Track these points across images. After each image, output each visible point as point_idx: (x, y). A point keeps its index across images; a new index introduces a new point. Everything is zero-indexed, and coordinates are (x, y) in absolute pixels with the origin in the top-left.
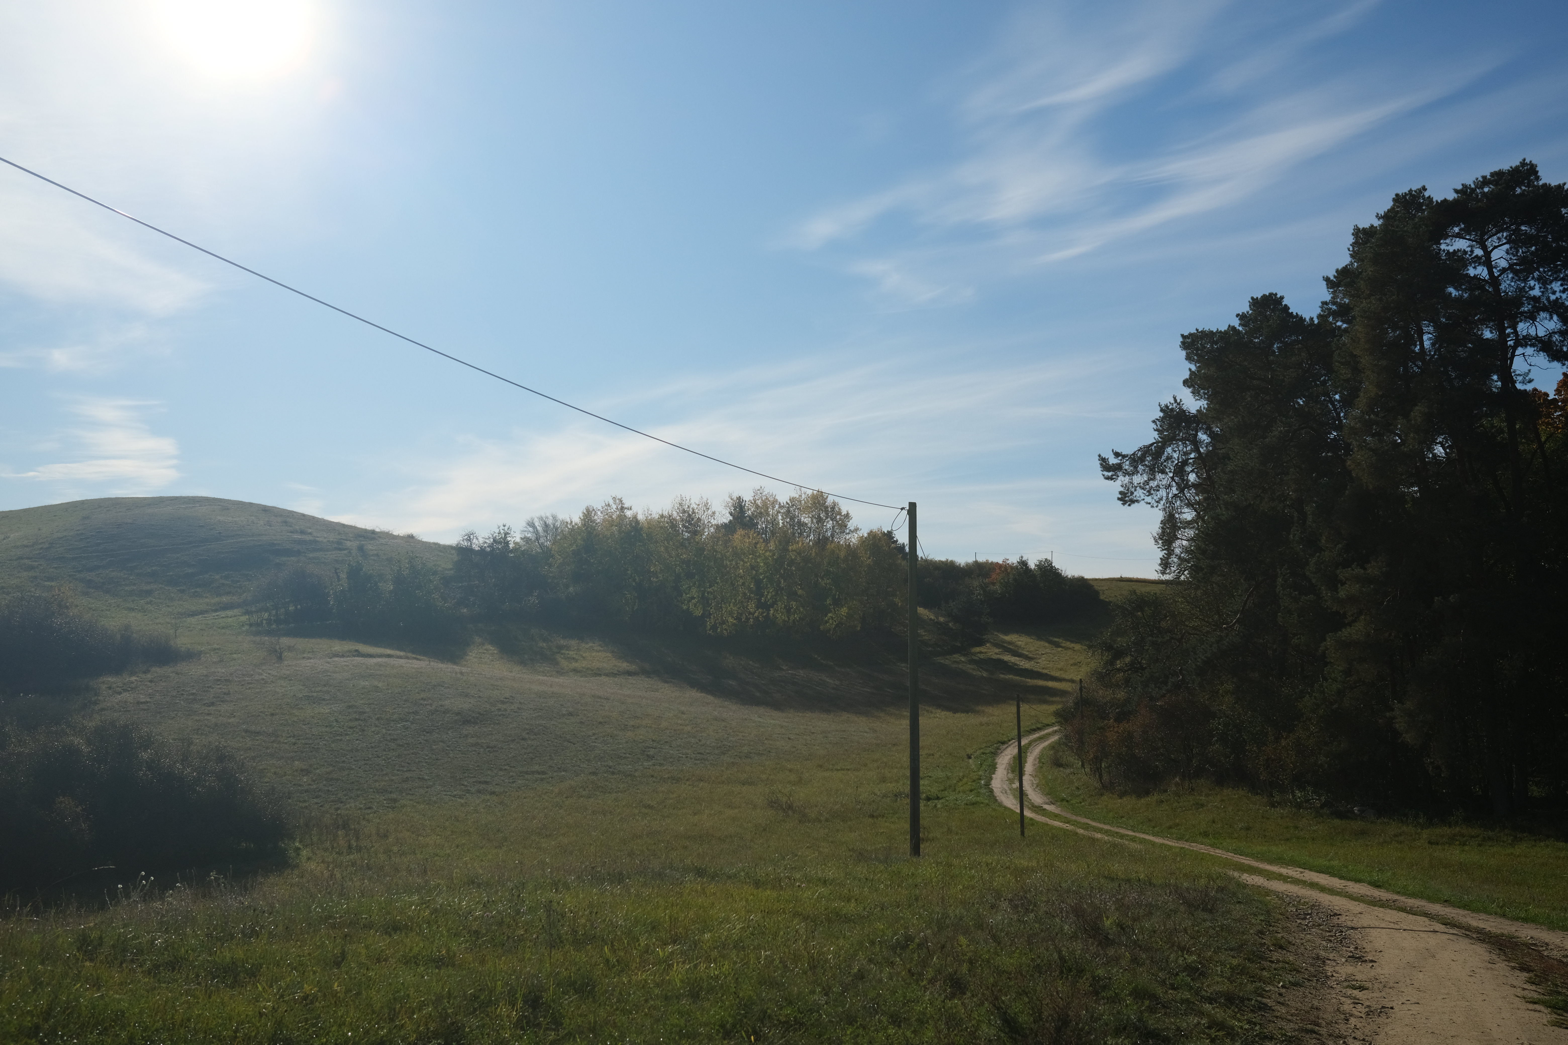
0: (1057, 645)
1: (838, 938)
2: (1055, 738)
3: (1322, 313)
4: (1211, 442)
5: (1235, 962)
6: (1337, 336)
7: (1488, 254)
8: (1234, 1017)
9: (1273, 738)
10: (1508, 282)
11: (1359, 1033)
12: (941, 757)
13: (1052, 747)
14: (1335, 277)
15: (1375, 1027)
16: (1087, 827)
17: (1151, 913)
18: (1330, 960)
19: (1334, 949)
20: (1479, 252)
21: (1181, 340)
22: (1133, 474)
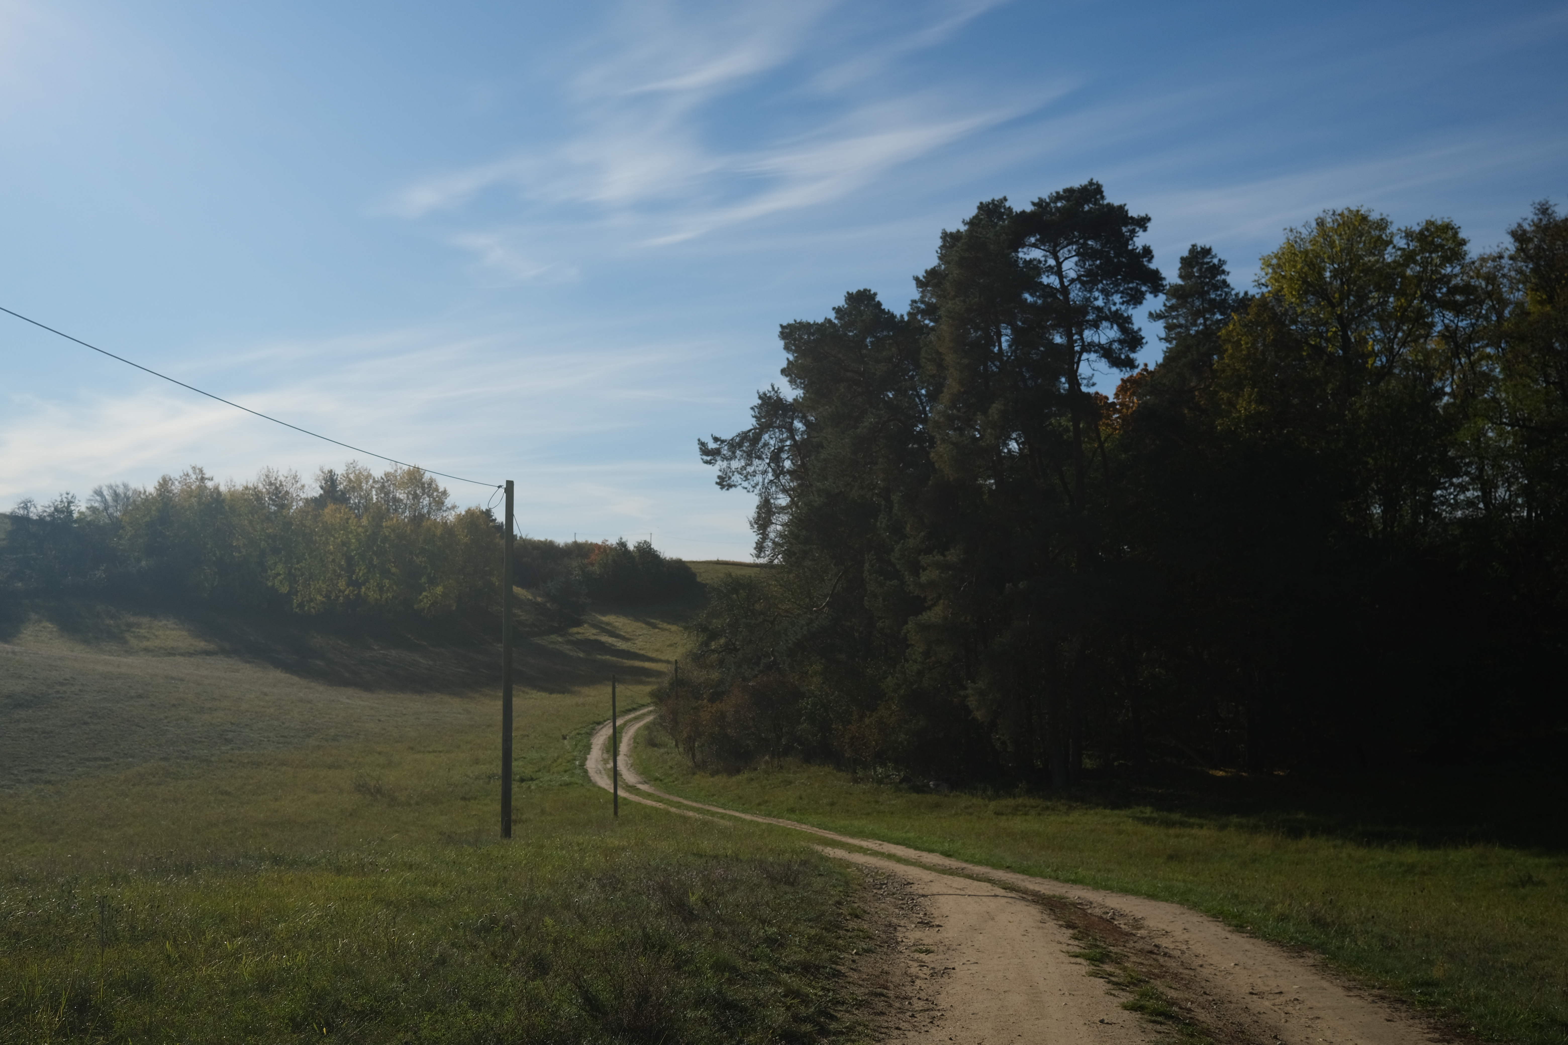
0: (654, 626)
1: (421, 923)
2: (649, 719)
3: (911, 311)
4: (806, 431)
5: (813, 932)
6: (924, 333)
7: (1059, 264)
8: (810, 985)
9: (857, 716)
10: (1076, 292)
11: (923, 994)
12: (535, 737)
13: (647, 727)
14: (924, 277)
15: (938, 987)
16: (679, 806)
17: (736, 888)
18: (901, 926)
19: (905, 916)
20: (1052, 262)
21: (780, 329)
22: (731, 459)
